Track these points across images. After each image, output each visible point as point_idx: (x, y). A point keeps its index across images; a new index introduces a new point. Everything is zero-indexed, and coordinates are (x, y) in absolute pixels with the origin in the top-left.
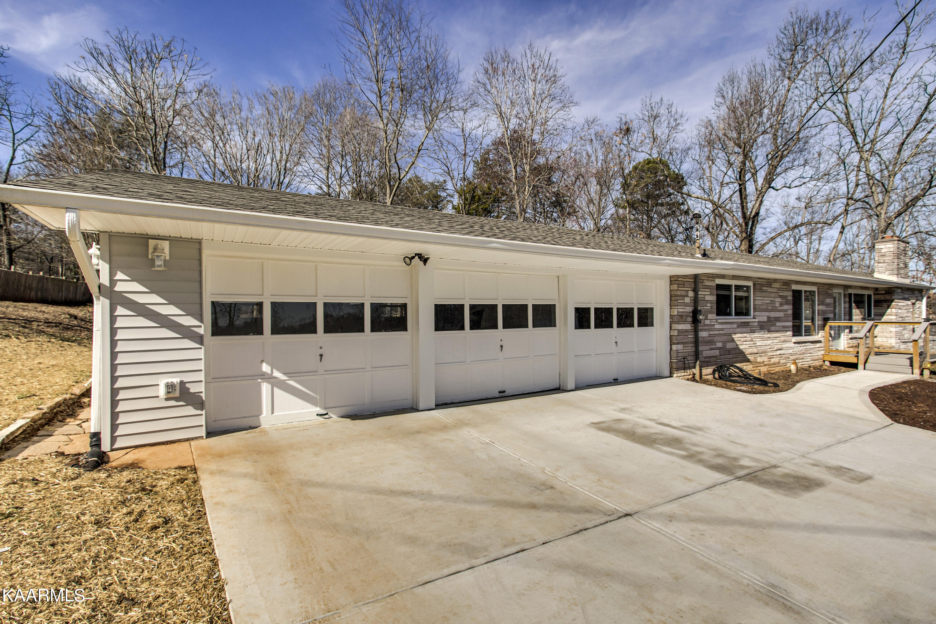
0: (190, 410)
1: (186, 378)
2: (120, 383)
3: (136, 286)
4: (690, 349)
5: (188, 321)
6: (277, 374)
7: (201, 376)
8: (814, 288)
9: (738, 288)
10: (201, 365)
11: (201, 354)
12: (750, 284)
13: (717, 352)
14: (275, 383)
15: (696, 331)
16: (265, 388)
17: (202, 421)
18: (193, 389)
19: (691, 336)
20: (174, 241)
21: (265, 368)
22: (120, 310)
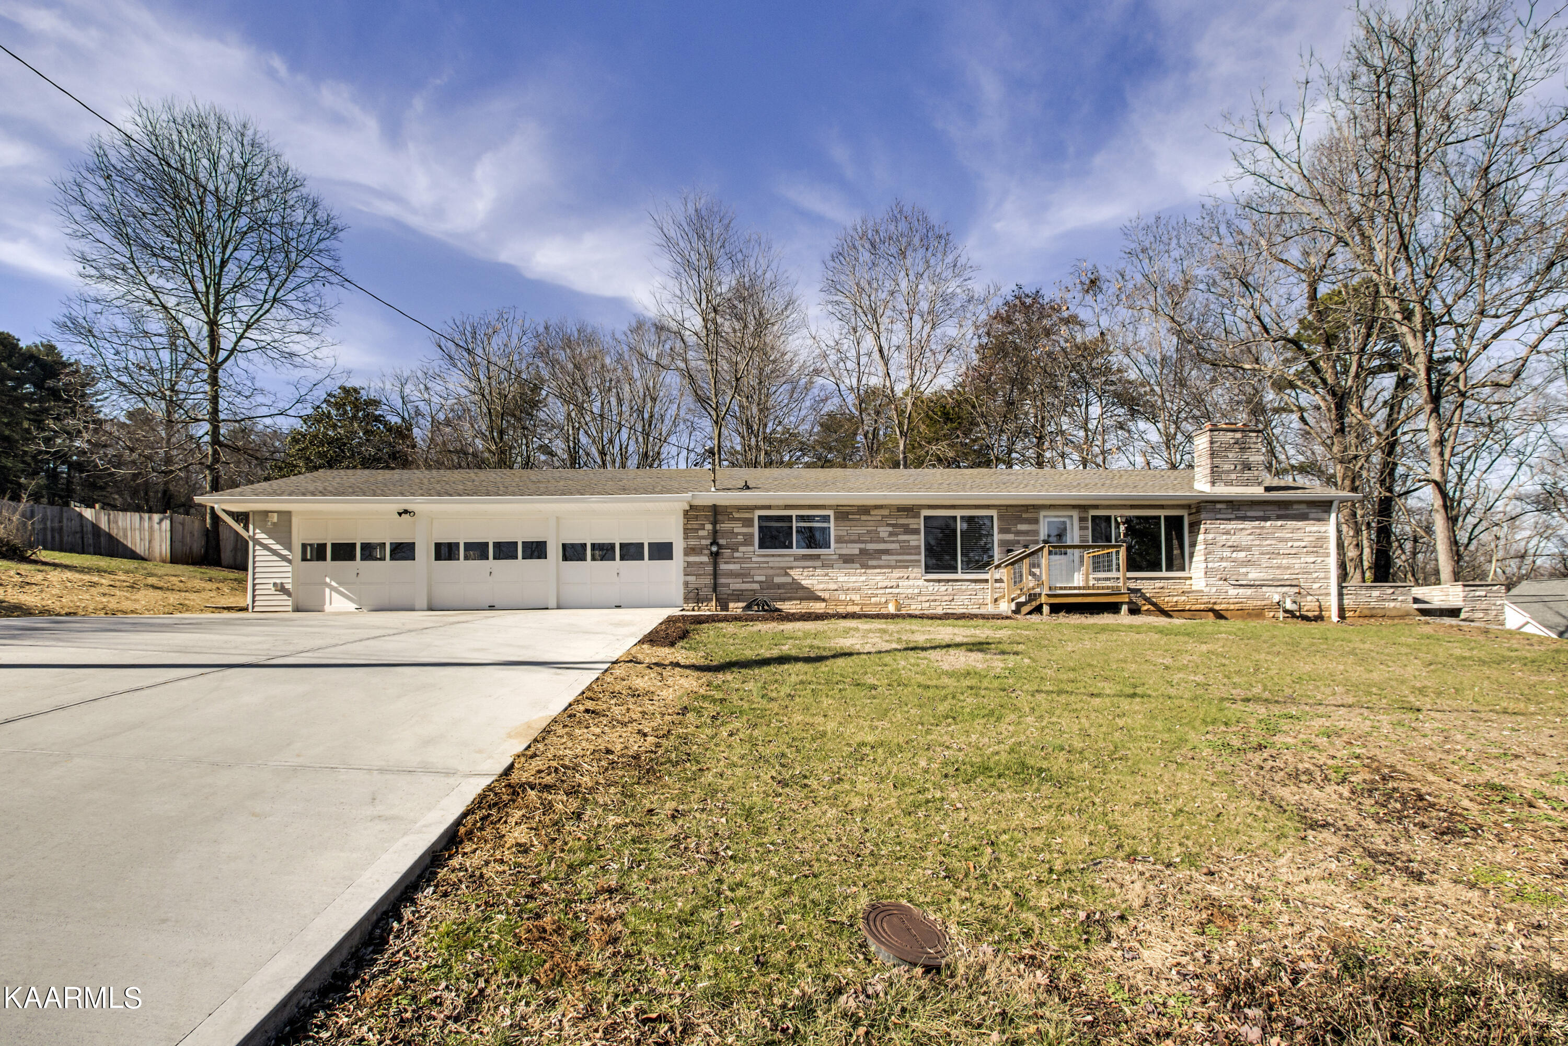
0: (285, 597)
1: (284, 581)
2: (257, 581)
3: (264, 536)
4: (708, 580)
5: (285, 552)
6: (333, 583)
7: (290, 580)
8: (994, 513)
9: (801, 518)
10: (290, 575)
11: (290, 569)
12: (831, 513)
13: (756, 586)
14: (333, 589)
15: (715, 565)
16: (327, 591)
17: (290, 603)
18: (287, 586)
19: (710, 569)
20: (279, 513)
21: (328, 580)
22: (257, 547)
